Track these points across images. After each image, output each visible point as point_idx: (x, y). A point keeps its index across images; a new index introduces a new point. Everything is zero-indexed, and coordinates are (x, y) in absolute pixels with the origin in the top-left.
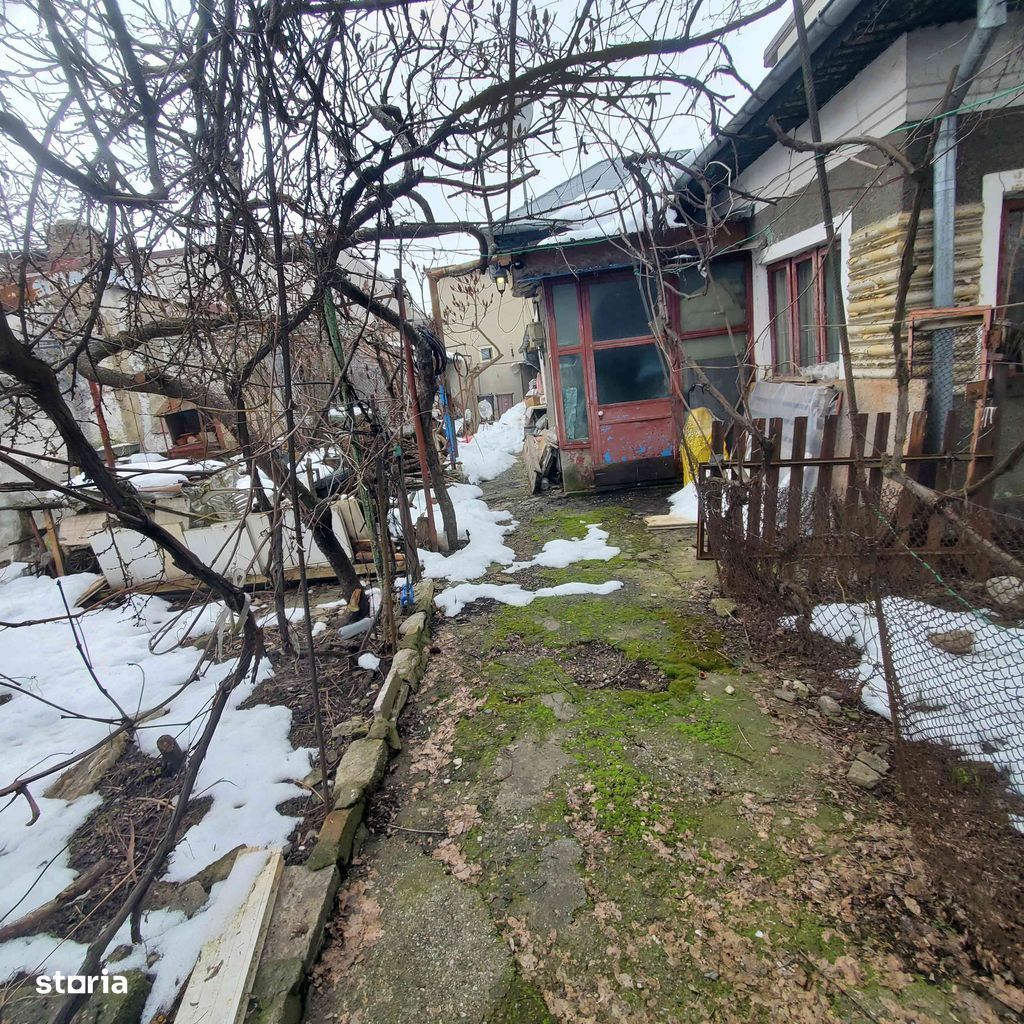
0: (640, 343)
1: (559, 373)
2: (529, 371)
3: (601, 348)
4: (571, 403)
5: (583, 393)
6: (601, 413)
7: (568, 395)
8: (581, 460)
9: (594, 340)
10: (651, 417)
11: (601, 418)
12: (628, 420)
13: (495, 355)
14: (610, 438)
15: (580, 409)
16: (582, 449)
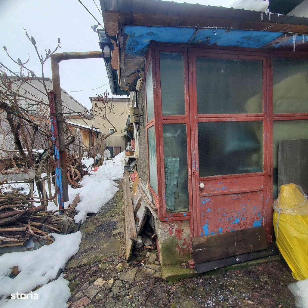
0: (240, 119)
1: (162, 142)
2: (129, 137)
3: (205, 120)
4: (172, 173)
5: (186, 164)
6: (202, 185)
7: (170, 165)
8: (180, 232)
9: (199, 112)
10: (247, 189)
11: (201, 190)
12: (226, 192)
13: (114, 130)
14: (209, 210)
15: (181, 181)
16: (181, 221)
